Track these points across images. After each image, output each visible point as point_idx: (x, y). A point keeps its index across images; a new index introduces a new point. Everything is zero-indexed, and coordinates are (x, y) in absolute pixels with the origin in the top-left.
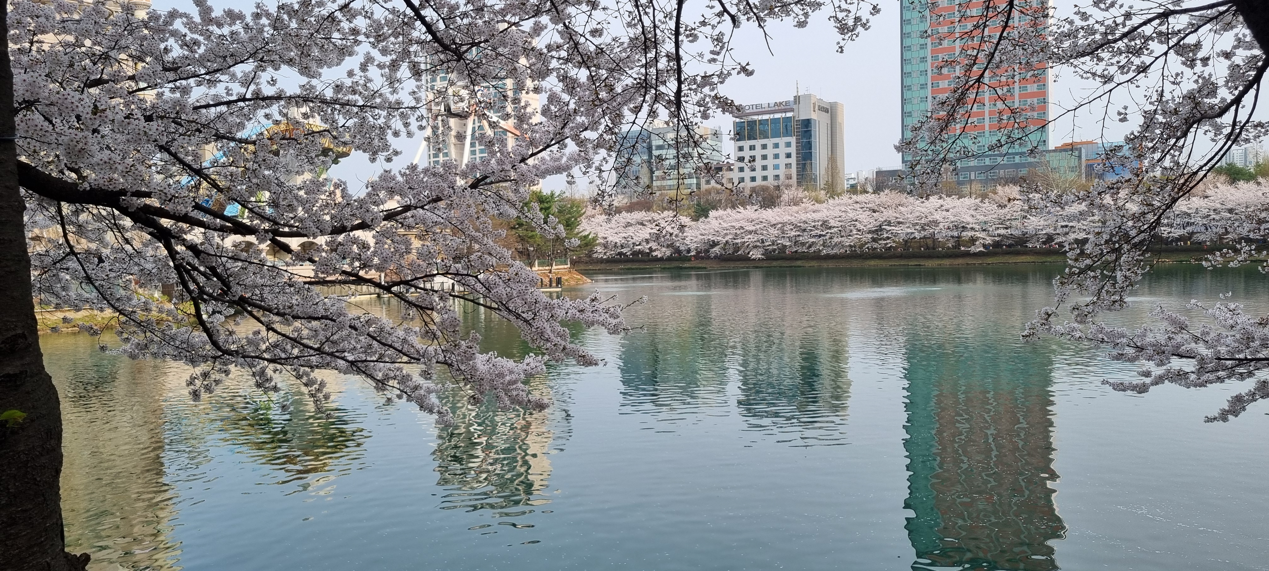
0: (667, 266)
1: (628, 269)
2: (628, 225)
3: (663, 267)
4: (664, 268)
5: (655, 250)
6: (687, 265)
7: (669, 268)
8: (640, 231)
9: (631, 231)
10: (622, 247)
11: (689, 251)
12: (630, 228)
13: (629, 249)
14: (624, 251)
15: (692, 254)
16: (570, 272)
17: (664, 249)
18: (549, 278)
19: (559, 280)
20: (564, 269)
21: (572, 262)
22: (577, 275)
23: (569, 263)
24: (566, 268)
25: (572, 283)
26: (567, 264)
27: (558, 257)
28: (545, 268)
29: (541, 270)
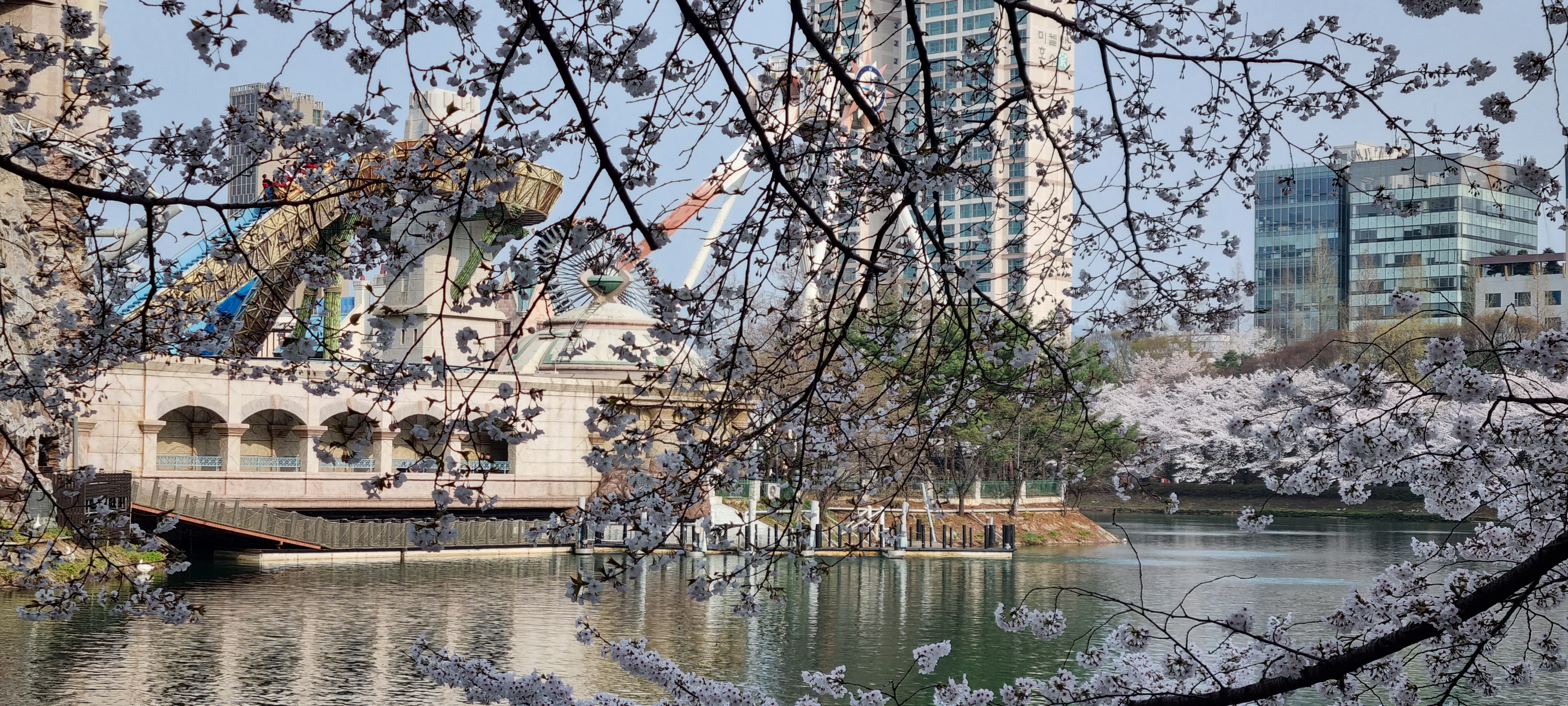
7: (1367, 518)
10: (1250, 457)
13: (1266, 464)
14: (1254, 467)
16: (1063, 513)
18: (985, 527)
19: (1009, 533)
20: (1051, 505)
21: (1070, 490)
22: (1082, 522)
23: (1063, 492)
24: (1055, 505)
25: (1067, 541)
26: (1058, 495)
27: (1036, 475)
28: (999, 501)
29: (990, 506)
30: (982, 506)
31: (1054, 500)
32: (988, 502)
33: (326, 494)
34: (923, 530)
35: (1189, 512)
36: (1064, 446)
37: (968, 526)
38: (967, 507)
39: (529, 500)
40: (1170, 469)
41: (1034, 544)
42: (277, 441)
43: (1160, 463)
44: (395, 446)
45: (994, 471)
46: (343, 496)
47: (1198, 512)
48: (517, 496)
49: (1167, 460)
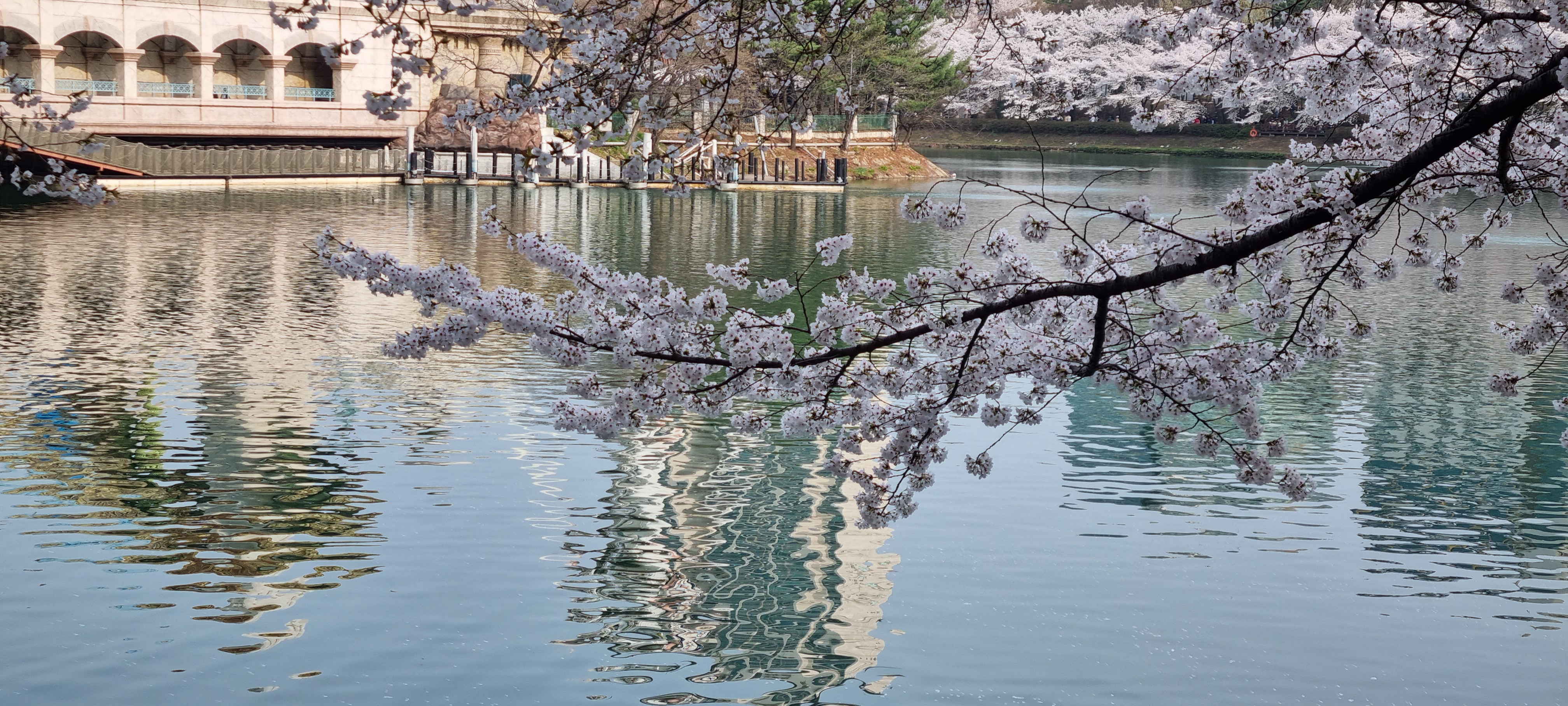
0: (1188, 149)
1: (1088, 151)
2: (1098, 39)
3: (1175, 150)
4: (1178, 154)
5: (1160, 106)
6: (1236, 148)
7: (1189, 155)
8: (1125, 57)
9: (1102, 55)
10: (1078, 94)
11: (1243, 112)
12: (1101, 47)
13: (1093, 101)
14: (1081, 104)
15: (1251, 120)
17: (1181, 105)
18: (817, 161)
19: (841, 167)
20: (882, 139)
21: (901, 127)
22: (912, 157)
23: (894, 126)
24: (886, 140)
25: (897, 176)
26: (889, 130)
27: (868, 109)
28: (831, 135)
29: (821, 141)
30: (813, 140)
31: (886, 134)
32: (820, 136)
33: (146, 120)
34: (756, 163)
35: (1016, 149)
36: (896, 81)
37: (801, 160)
38: (799, 142)
39: (356, 129)
40: (999, 104)
41: (864, 178)
42: (93, 64)
43: (990, 99)
44: (215, 71)
45: (826, 106)
46: (163, 123)
47: (1025, 149)
48: (343, 125)
49: (997, 97)
